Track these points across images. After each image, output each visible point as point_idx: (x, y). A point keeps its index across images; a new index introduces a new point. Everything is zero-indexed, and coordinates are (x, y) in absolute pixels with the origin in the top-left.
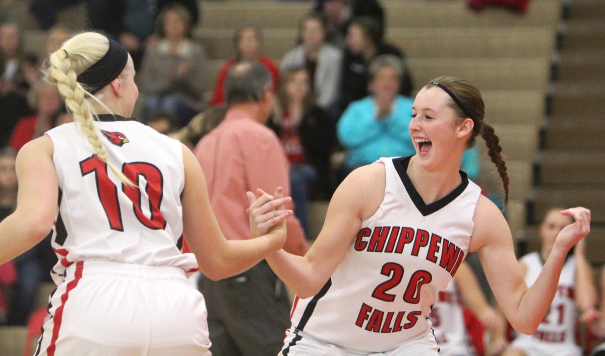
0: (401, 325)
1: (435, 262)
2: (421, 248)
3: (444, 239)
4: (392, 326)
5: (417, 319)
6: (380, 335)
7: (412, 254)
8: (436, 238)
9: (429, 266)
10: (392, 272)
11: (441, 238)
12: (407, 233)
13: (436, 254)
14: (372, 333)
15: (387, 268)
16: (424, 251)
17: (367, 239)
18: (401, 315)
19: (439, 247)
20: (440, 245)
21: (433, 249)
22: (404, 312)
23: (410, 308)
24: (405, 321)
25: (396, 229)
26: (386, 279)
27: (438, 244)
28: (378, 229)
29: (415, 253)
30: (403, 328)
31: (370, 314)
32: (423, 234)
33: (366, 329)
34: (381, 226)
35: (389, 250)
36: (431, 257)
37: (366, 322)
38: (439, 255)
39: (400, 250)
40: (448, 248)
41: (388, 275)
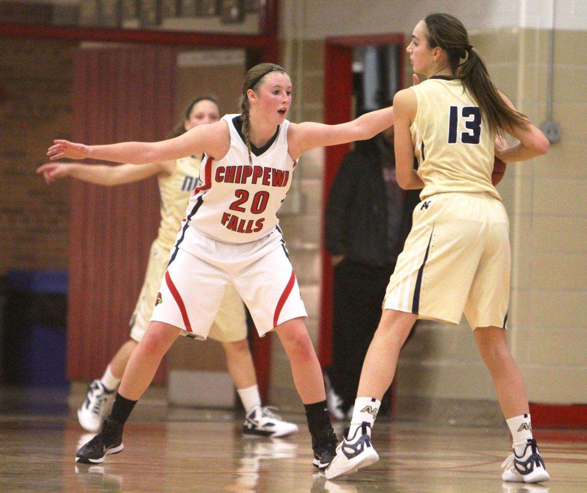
0: (252, 229)
1: (269, 185)
2: (258, 178)
3: (273, 169)
4: (245, 228)
5: (262, 224)
6: (236, 233)
7: (252, 183)
8: (268, 170)
9: (265, 188)
10: (241, 195)
11: (271, 169)
12: (247, 170)
13: (269, 180)
14: (230, 231)
15: (238, 193)
16: (260, 180)
17: (223, 174)
18: (251, 222)
19: (270, 175)
20: (271, 174)
21: (267, 177)
22: (253, 221)
23: (256, 217)
24: (254, 227)
25: (240, 167)
26: (237, 199)
27: (269, 173)
28: (228, 168)
29: (254, 182)
30: (253, 232)
31: (230, 218)
32: (258, 168)
33: (227, 227)
34: (230, 165)
35: (237, 182)
36: (266, 183)
37: (227, 223)
38: (270, 180)
39: (244, 182)
40: (276, 174)
41: (239, 197)
